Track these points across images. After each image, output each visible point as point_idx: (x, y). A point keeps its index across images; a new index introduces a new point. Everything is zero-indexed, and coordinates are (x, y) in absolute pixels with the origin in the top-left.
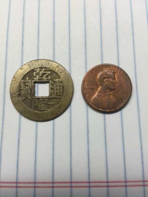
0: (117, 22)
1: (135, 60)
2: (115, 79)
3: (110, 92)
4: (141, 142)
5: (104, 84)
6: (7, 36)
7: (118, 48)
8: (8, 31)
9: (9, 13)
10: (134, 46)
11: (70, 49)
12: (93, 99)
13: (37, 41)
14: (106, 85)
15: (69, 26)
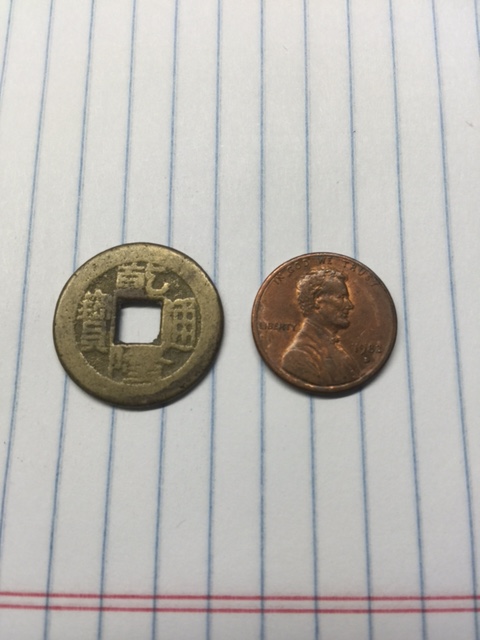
0: (353, 132)
1: (402, 243)
2: (347, 294)
3: (336, 332)
4: (416, 482)
5: (317, 311)
6: (36, 162)
7: (354, 206)
8: (38, 146)
9: (43, 95)
10: (400, 202)
11: (216, 205)
12: (287, 357)
13: (121, 182)
14: (321, 313)
15: (217, 141)
